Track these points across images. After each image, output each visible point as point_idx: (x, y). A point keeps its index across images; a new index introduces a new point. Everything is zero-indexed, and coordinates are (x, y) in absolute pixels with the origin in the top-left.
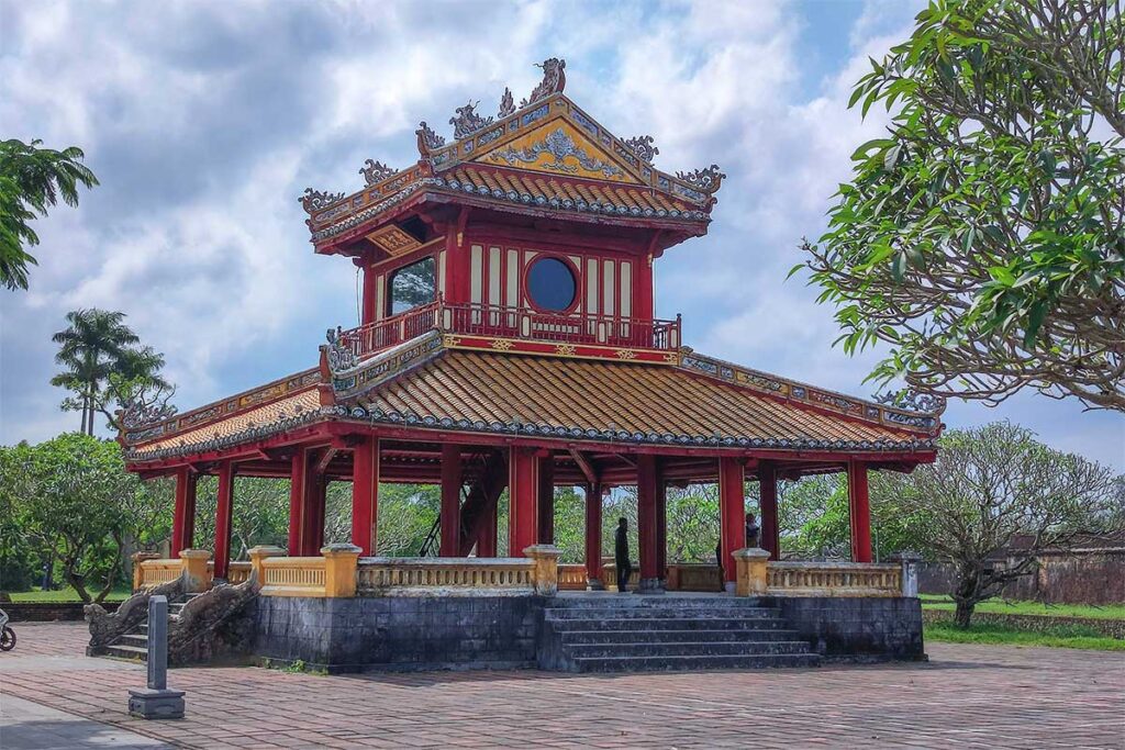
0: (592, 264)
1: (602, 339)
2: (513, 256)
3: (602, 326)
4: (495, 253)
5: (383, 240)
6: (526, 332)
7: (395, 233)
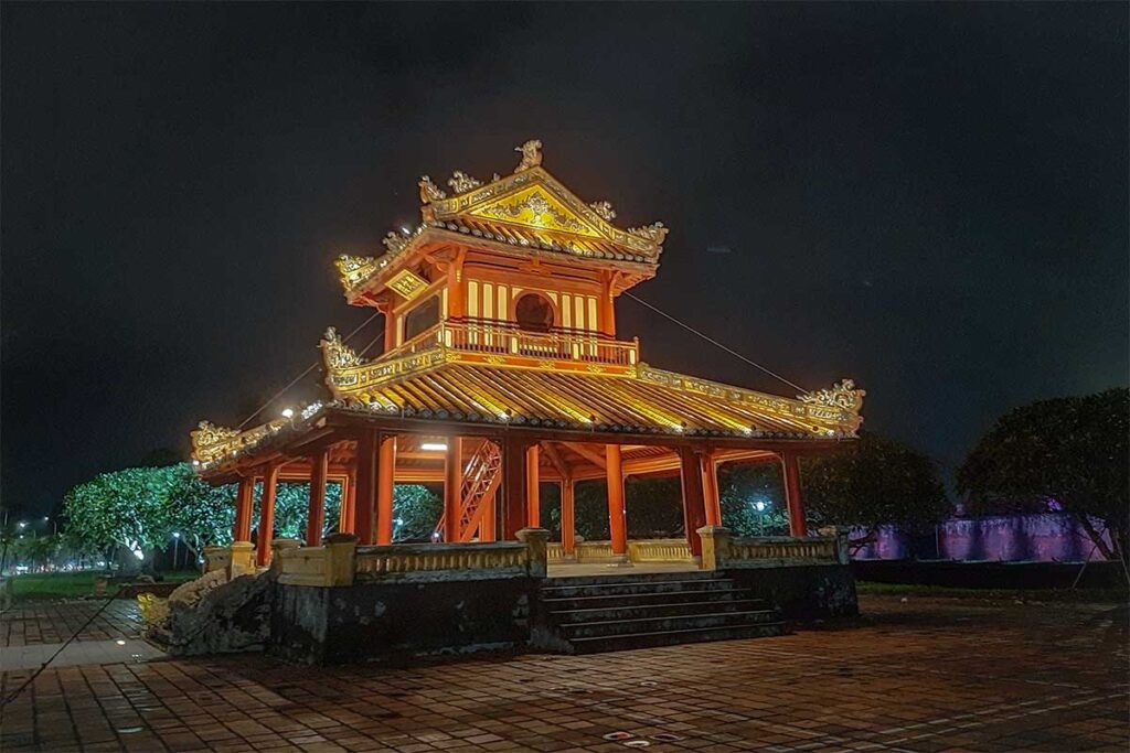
0: (566, 299)
1: (576, 356)
2: (502, 290)
3: (576, 346)
4: (488, 288)
5: (400, 286)
6: (515, 350)
7: (408, 278)
